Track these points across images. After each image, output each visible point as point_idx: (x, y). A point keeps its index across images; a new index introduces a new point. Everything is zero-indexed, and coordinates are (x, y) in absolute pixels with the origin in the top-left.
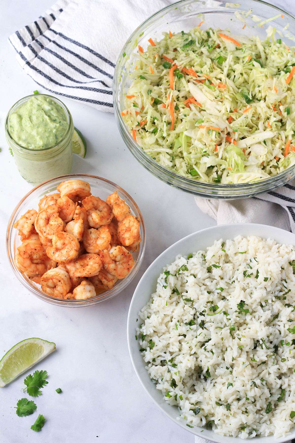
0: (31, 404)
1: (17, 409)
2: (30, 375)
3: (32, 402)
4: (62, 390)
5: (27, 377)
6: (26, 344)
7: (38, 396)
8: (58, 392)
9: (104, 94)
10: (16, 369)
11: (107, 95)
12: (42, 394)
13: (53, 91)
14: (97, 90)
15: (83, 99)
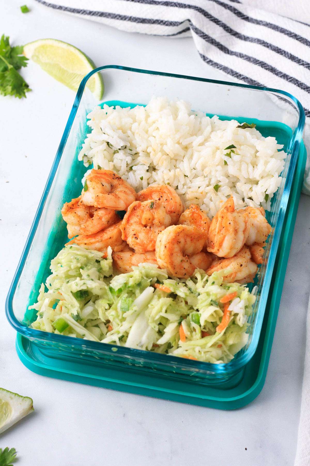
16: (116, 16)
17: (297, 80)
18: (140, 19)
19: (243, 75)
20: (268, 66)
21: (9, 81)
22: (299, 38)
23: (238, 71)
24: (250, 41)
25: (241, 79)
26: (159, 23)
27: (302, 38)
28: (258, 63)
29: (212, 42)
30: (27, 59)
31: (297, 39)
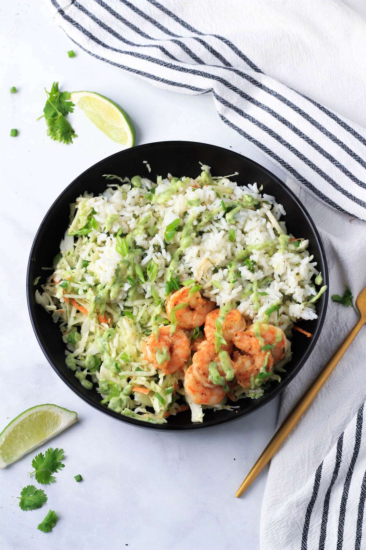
0: (39, 494)
1: (20, 500)
2: (41, 454)
3: (42, 492)
4: (83, 477)
5: (37, 456)
6: (37, 412)
7: (50, 484)
8: (78, 480)
9: (161, 66)
10: (22, 445)
11: (165, 68)
12: (55, 481)
13: (94, 53)
14: (153, 59)
15: (133, 69)
16: (150, 76)
17: (297, 151)
18: (170, 82)
19: (253, 139)
20: (275, 134)
21: (58, 127)
22: (302, 113)
23: (249, 135)
24: (261, 107)
25: (252, 141)
26: (187, 88)
27: (304, 113)
28: (266, 130)
29: (230, 106)
30: (74, 105)
31: (300, 114)
